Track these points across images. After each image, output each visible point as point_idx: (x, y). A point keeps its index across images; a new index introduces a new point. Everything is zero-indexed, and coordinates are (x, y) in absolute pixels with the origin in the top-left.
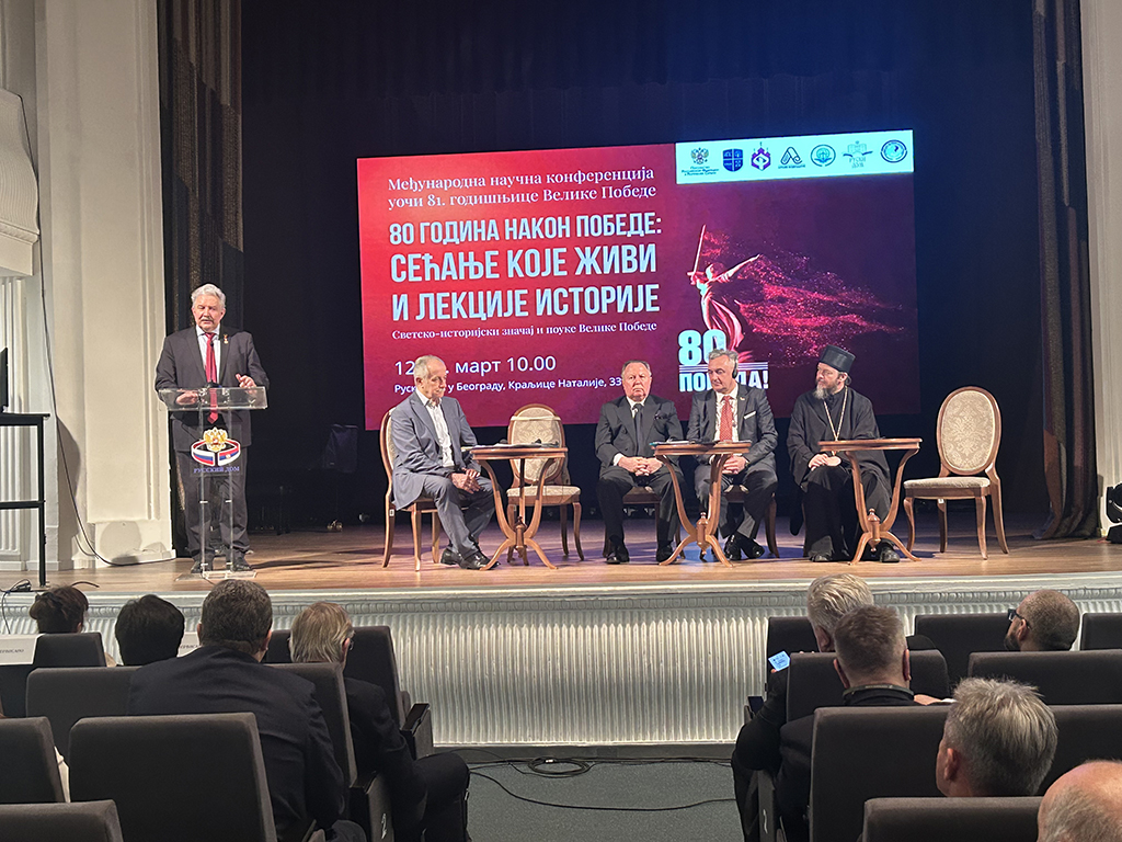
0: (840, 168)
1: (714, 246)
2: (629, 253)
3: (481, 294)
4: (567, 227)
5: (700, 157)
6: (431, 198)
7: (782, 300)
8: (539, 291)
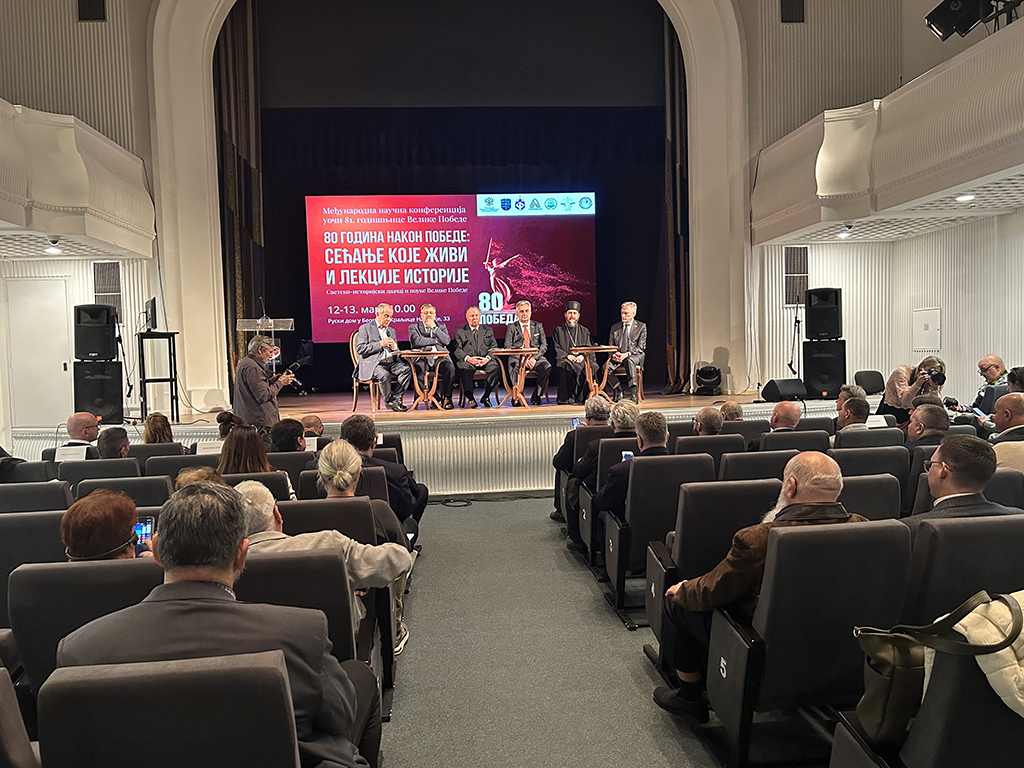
0: (559, 211)
1: (497, 249)
2: (453, 251)
3: (374, 271)
4: (421, 236)
5: (489, 202)
6: (347, 219)
7: (531, 278)
8: (406, 271)
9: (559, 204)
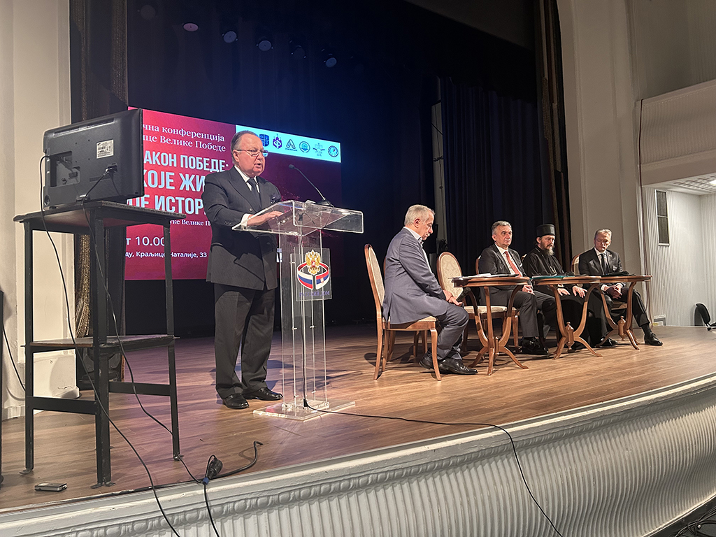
0: (312, 155)
9: (311, 149)
